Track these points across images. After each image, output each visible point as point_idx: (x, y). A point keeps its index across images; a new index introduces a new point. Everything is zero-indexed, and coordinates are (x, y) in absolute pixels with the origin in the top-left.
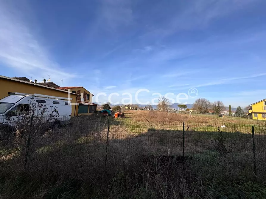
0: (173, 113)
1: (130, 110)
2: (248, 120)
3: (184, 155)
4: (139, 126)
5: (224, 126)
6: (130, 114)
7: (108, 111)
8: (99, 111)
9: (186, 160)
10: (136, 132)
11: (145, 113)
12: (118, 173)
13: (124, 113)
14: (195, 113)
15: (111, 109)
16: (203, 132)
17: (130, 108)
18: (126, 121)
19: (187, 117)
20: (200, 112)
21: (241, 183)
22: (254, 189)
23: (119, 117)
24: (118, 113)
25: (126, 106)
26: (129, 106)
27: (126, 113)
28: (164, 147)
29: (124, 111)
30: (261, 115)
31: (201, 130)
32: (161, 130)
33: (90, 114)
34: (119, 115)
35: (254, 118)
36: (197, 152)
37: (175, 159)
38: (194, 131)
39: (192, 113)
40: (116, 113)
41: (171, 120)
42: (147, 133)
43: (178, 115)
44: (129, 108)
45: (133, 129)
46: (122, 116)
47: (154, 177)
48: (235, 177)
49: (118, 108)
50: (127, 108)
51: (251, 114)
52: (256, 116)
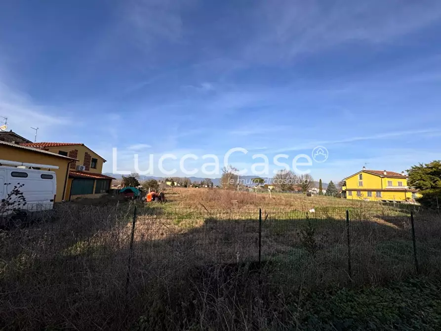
0: (245, 192)
1: (175, 187)
2: (342, 200)
3: (260, 259)
4: (189, 216)
5: (313, 210)
6: (174, 195)
7: (133, 189)
8: (117, 190)
9: (263, 267)
10: (185, 225)
11: (200, 193)
12: (151, 303)
13: (165, 192)
14: (276, 191)
15: (139, 186)
16: (286, 221)
17: (176, 184)
18: (168, 208)
19: (264, 198)
20: (283, 190)
21: (333, 292)
22: (349, 298)
23: (154, 200)
24: (153, 193)
25: (167, 180)
26: (172, 181)
27: (168, 194)
28: (230, 250)
29: (164, 190)
30: (356, 192)
31: (283, 217)
32: (226, 221)
33: (98, 196)
34: (154, 196)
35: (348, 197)
36: (279, 252)
37: (247, 267)
38: (276, 220)
39: (271, 191)
40: (150, 194)
41: (242, 202)
42: (203, 226)
43: (252, 195)
44: (173, 184)
45: (179, 222)
46: (161, 198)
47: (215, 302)
48: (327, 284)
49: (153, 184)
50: (169, 183)
51: (344, 192)
52: (350, 194)
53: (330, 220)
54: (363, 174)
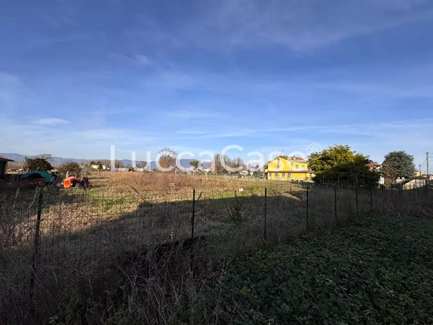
0: (183, 175)
1: (104, 171)
2: (264, 180)
3: (193, 236)
4: (121, 201)
5: (242, 190)
6: (101, 180)
7: (43, 174)
8: (16, 175)
9: (195, 242)
10: (115, 211)
11: (134, 177)
13: (89, 176)
14: (212, 174)
15: (52, 171)
16: (220, 200)
17: (104, 167)
18: (93, 193)
19: (201, 180)
20: (218, 173)
21: (253, 254)
22: (263, 257)
23: (74, 186)
24: (72, 177)
25: (93, 163)
26: (100, 164)
27: (94, 178)
28: (165, 231)
29: (89, 174)
30: (274, 174)
31: (217, 197)
32: (161, 204)
34: (74, 182)
35: (269, 178)
36: (211, 228)
37: (180, 245)
38: (210, 200)
39: (208, 174)
40: (68, 178)
41: (179, 185)
42: (137, 211)
43: (190, 179)
44: (101, 167)
45: (107, 209)
48: (248, 250)
49: (73, 167)
50: (95, 167)
51: (266, 174)
52: (270, 175)
53: (254, 197)
54: (280, 158)
